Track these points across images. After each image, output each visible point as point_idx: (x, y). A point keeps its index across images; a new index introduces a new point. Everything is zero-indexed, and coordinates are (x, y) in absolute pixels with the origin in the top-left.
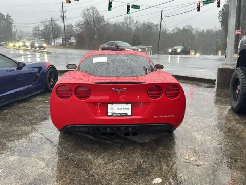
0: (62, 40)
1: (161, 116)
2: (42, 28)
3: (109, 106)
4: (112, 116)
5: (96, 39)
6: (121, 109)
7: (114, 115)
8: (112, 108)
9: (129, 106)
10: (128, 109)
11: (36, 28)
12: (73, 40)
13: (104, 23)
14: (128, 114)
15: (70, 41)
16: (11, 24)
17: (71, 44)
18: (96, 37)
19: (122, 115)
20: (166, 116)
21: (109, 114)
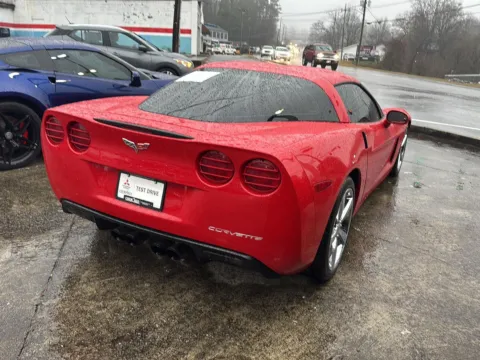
0: (359, 50)
1: (226, 232)
2: (328, 24)
3: (123, 177)
4: (123, 200)
5: (431, 52)
6: (142, 190)
7: (128, 199)
8: (127, 183)
9: (160, 188)
10: (156, 193)
11: (318, 25)
12: (380, 51)
13: (458, 18)
14: (155, 206)
15: (372, 53)
16: (277, 15)
17: (372, 59)
18: (433, 47)
19: (142, 203)
20: (239, 235)
21: (120, 195)
